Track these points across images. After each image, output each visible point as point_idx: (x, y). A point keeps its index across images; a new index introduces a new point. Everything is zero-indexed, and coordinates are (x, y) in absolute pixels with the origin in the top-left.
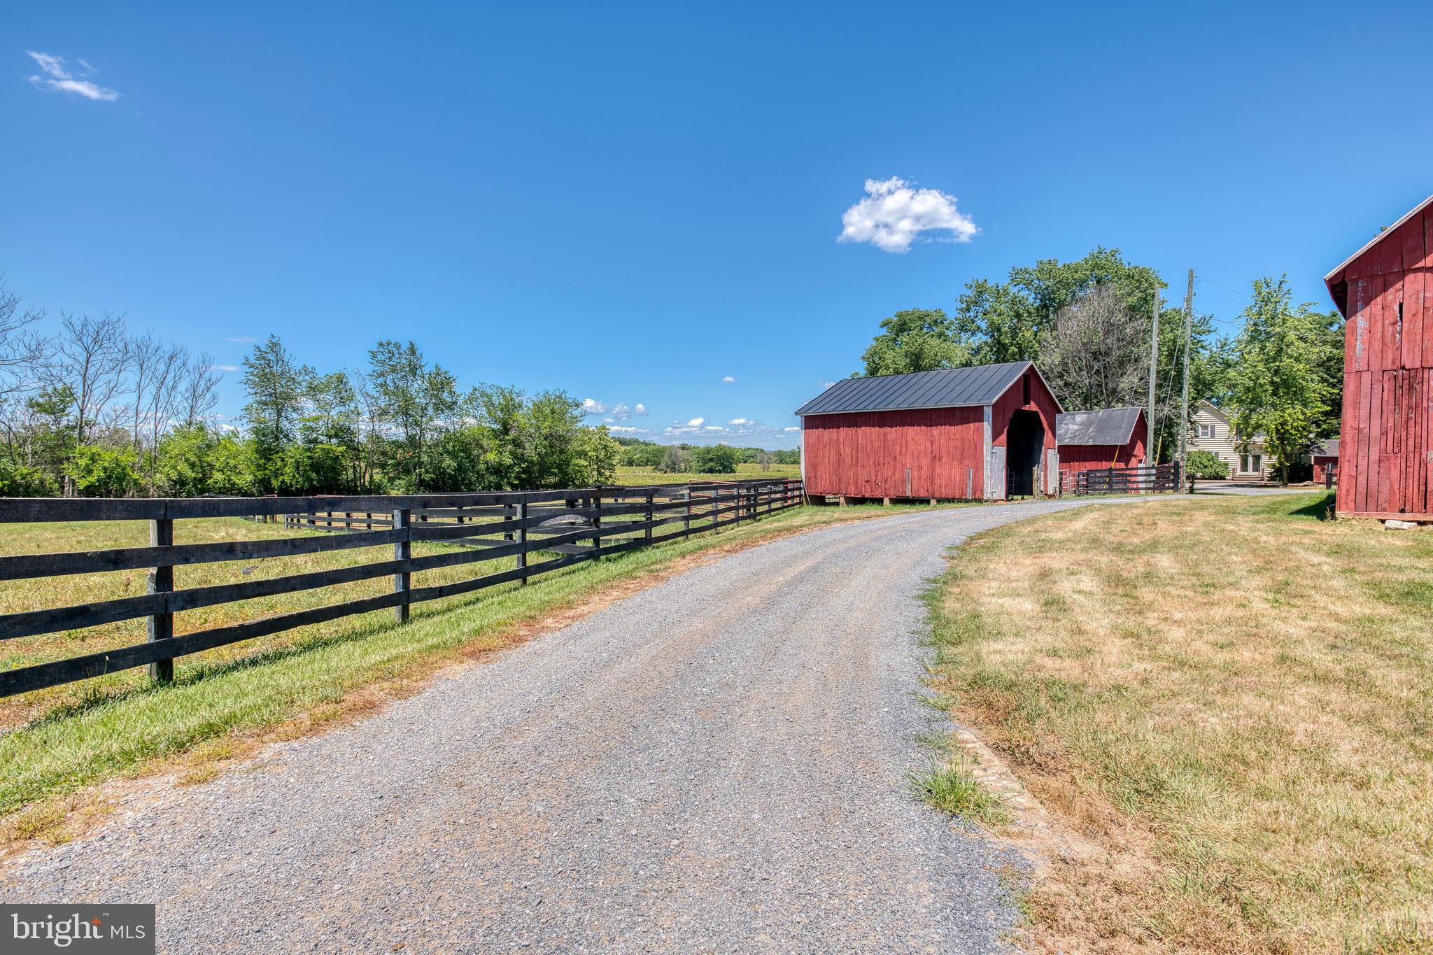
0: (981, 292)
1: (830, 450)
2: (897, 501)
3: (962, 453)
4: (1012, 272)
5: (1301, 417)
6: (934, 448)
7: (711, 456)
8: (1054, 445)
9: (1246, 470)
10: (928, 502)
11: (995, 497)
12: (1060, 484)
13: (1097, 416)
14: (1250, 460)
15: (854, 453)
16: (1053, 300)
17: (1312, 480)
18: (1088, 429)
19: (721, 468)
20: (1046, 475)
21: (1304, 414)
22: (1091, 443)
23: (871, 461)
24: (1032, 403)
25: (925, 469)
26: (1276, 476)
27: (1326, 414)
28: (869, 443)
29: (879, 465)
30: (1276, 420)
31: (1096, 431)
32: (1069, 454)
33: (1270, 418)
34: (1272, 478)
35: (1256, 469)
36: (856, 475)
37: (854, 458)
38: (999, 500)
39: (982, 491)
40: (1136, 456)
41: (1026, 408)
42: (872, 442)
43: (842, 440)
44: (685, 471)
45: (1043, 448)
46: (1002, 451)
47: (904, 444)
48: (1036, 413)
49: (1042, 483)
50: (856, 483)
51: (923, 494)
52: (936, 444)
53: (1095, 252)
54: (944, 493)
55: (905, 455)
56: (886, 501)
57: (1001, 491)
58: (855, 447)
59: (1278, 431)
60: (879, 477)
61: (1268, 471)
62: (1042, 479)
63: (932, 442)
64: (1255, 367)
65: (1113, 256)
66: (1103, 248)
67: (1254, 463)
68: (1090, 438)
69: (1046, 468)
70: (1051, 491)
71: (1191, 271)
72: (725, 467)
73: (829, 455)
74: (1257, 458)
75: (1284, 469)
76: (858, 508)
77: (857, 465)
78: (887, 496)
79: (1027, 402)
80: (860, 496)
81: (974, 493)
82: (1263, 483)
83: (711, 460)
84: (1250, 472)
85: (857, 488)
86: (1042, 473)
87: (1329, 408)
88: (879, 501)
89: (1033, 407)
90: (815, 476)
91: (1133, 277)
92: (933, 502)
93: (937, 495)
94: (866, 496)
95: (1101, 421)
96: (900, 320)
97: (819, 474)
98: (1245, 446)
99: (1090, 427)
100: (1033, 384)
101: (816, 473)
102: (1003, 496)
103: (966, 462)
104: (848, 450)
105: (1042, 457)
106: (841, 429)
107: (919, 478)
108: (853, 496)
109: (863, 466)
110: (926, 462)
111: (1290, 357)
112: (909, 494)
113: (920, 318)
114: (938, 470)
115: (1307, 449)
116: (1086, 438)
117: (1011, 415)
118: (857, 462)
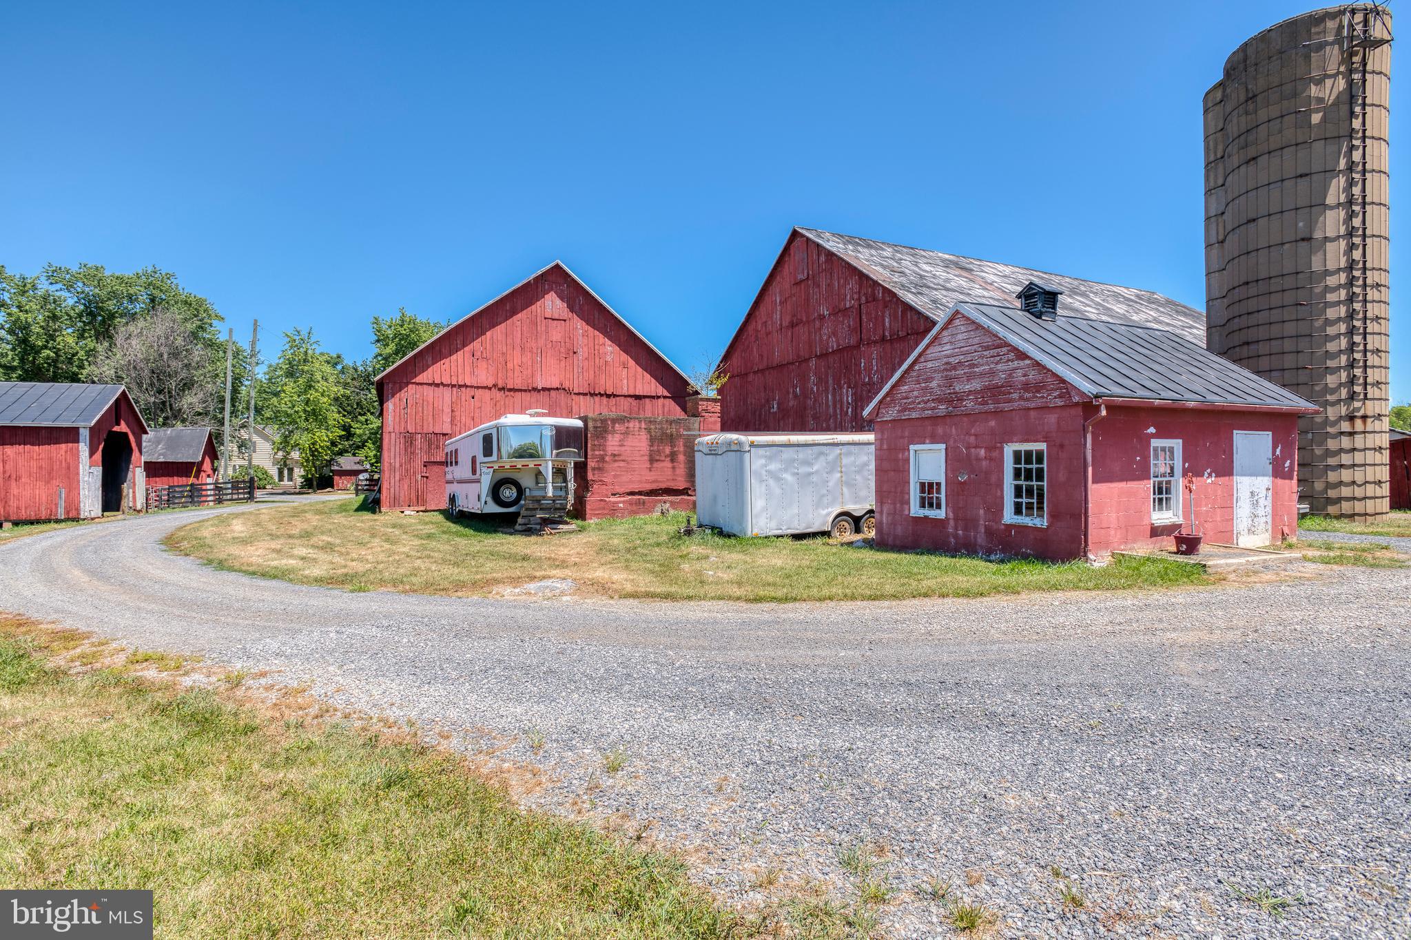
3: (50, 473)
5: (326, 439)
6: (7, 467)
8: (141, 463)
9: (282, 481)
11: (93, 515)
12: (147, 500)
13: (165, 435)
14: (286, 472)
16: (102, 309)
17: (333, 487)
18: (157, 446)
20: (134, 492)
21: (327, 436)
22: (161, 459)
24: (122, 422)
26: (306, 485)
27: (340, 437)
30: (308, 441)
31: (166, 448)
32: (153, 470)
33: (304, 439)
34: (302, 487)
35: (290, 479)
38: (95, 518)
39: (78, 510)
40: (204, 471)
41: (116, 429)
45: (131, 466)
46: (98, 471)
48: (126, 434)
49: (131, 499)
52: (10, 463)
53: (150, 270)
54: (25, 514)
57: (97, 509)
59: (310, 449)
61: (299, 481)
62: (131, 495)
64: (292, 397)
65: (168, 278)
66: (158, 269)
67: (288, 474)
68: (160, 455)
69: (135, 485)
70: (139, 507)
71: (256, 321)
74: (291, 470)
75: (314, 479)
79: (118, 424)
81: (67, 513)
82: (297, 490)
84: (286, 482)
86: (131, 491)
87: (343, 433)
89: (123, 427)
91: (191, 304)
92: (7, 526)
93: (13, 518)
95: (170, 438)
98: (285, 462)
99: (159, 444)
100: (123, 406)
102: (99, 513)
103: (56, 482)
105: (130, 475)
111: (317, 391)
114: (15, 491)
115: (329, 463)
116: (156, 455)
117: (105, 436)
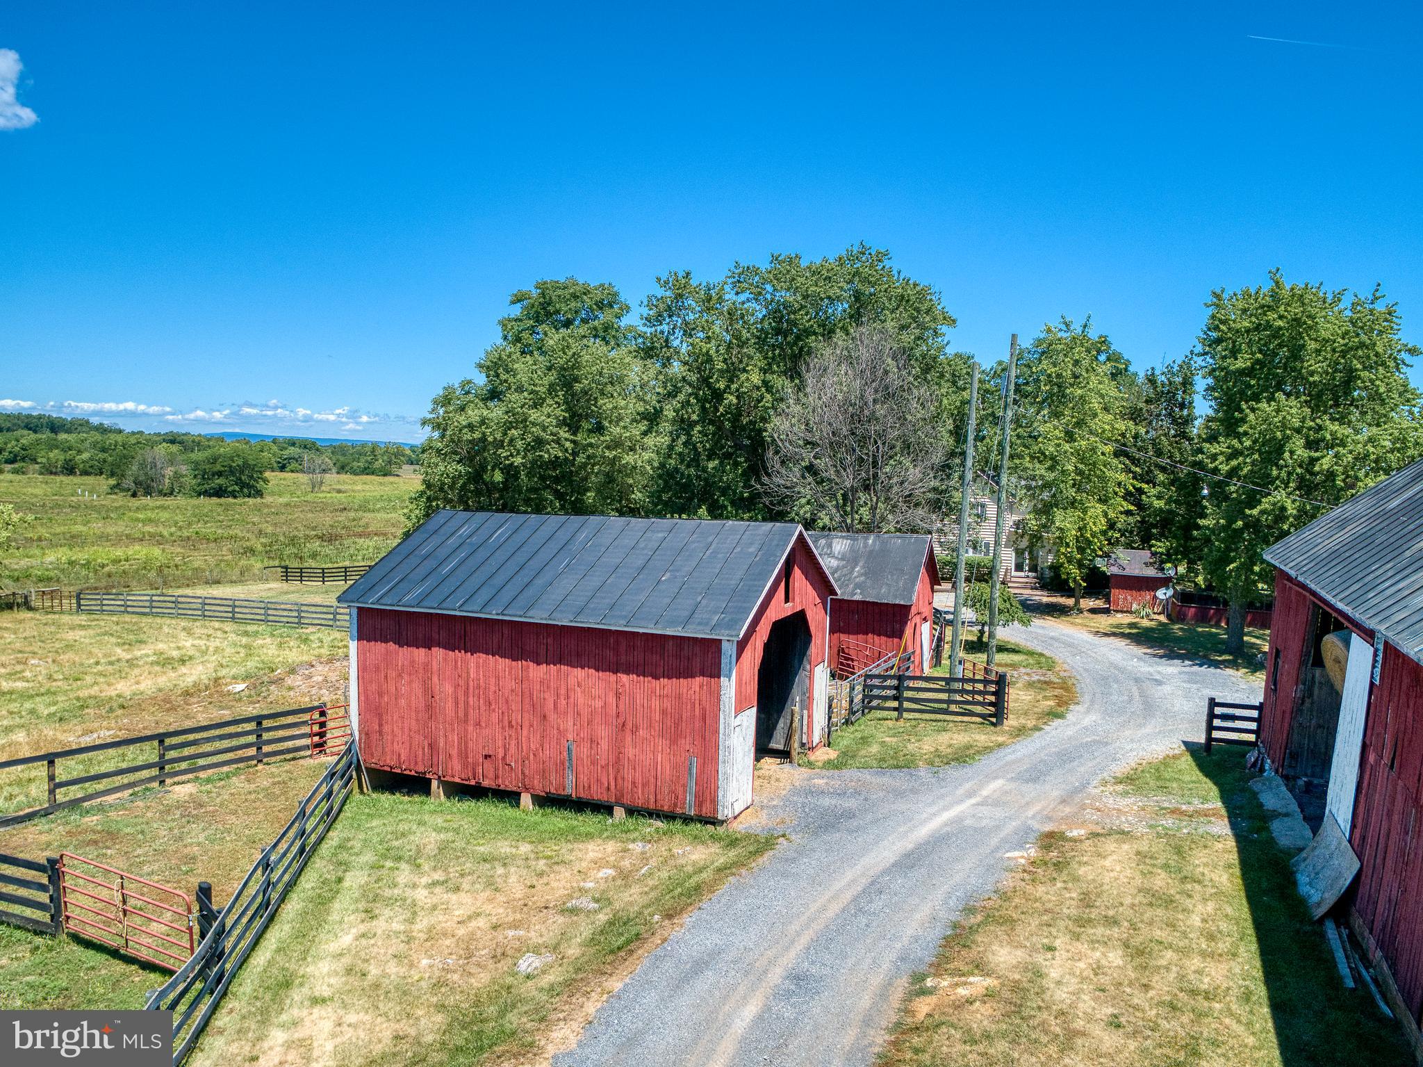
0: (681, 296)
1: (411, 682)
2: (549, 801)
3: (677, 725)
4: (733, 269)
6: (621, 706)
7: (218, 467)
8: (824, 656)
9: (1021, 569)
10: (608, 810)
11: (737, 809)
13: (866, 545)
15: (462, 698)
16: (794, 323)
18: (853, 569)
19: (237, 488)
20: (810, 715)
22: (857, 597)
23: (495, 717)
24: (796, 598)
25: (604, 745)
28: (493, 680)
29: (511, 726)
31: (865, 574)
35: (1033, 567)
36: (464, 741)
37: (461, 705)
38: (742, 812)
39: (714, 801)
40: (920, 614)
41: (788, 611)
42: (497, 678)
43: (435, 667)
44: (171, 494)
45: (808, 666)
46: (751, 716)
47: (563, 691)
48: (800, 614)
50: (464, 755)
51: (598, 794)
52: (625, 699)
53: (856, 249)
54: (641, 798)
55: (566, 713)
56: (526, 799)
57: (746, 793)
58: (461, 682)
60: (513, 749)
63: (618, 696)
69: (811, 702)
70: (816, 740)
72: (243, 485)
73: (409, 693)
76: (469, 804)
77: (466, 721)
78: (527, 790)
79: (789, 599)
80: (473, 783)
81: (700, 804)
83: (220, 474)
84: (1026, 572)
85: (465, 765)
88: (511, 797)
89: (797, 604)
90: (380, 732)
92: (619, 812)
93: (627, 800)
94: (486, 783)
95: (871, 557)
96: (543, 295)
97: (386, 728)
99: (856, 565)
101: (380, 725)
102: (749, 798)
103: (685, 743)
104: (449, 689)
106: (434, 650)
107: (592, 763)
108: (457, 780)
109: (478, 724)
110: (604, 733)
112: (570, 790)
113: (575, 296)
114: (630, 752)
117: (764, 638)
118: (466, 715)
